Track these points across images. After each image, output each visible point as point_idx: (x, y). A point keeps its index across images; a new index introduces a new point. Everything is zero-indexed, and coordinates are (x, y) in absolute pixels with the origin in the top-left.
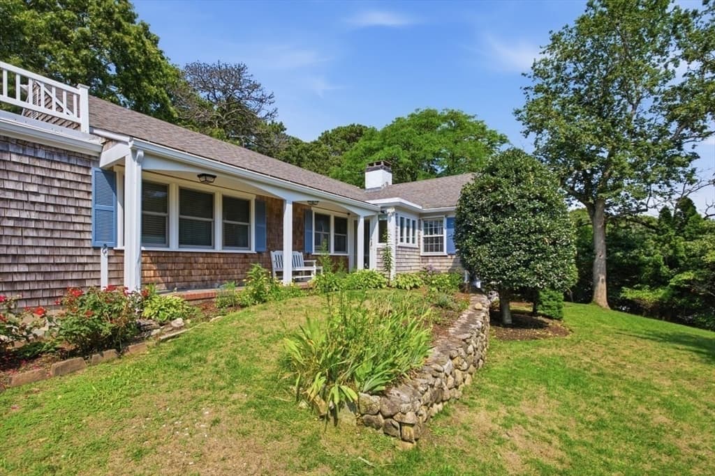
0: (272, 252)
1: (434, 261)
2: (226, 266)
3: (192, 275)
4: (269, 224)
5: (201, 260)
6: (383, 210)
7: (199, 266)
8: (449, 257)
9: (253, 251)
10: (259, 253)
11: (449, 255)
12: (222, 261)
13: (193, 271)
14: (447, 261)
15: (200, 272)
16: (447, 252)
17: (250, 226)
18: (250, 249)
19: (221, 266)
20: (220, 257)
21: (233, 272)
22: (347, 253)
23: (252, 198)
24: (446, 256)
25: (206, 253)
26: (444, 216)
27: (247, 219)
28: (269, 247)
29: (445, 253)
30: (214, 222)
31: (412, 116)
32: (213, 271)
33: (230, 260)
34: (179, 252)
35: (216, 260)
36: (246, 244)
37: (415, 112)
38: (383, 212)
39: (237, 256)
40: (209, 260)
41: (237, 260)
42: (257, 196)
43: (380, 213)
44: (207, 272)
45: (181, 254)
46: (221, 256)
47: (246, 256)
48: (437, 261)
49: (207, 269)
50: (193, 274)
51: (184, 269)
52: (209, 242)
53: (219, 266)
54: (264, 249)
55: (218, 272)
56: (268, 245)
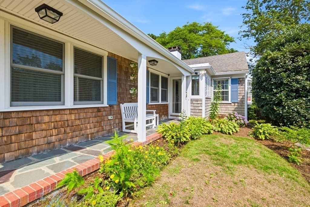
0: (121, 105)
1: (222, 106)
2: (78, 122)
3: (33, 139)
4: (119, 80)
5: (46, 119)
6: (196, 72)
7: (44, 126)
8: (233, 104)
9: (105, 104)
10: (111, 106)
11: (232, 103)
12: (73, 117)
13: (34, 134)
14: (232, 107)
15: (44, 133)
16: (231, 101)
17: (103, 80)
18: (103, 103)
19: (72, 123)
20: (70, 114)
21: (86, 127)
22: (168, 102)
23: (105, 55)
24: (231, 104)
25: (53, 110)
26: (230, 78)
27: (100, 75)
28: (119, 100)
29: (230, 102)
30: (64, 75)
31: (185, 26)
32: (63, 130)
33: (82, 115)
34: (11, 112)
35: (65, 117)
36: (98, 98)
37: (186, 24)
38: (196, 73)
39: (90, 111)
40: (58, 118)
41: (89, 115)
42: (109, 53)
43: (194, 74)
44: (54, 132)
45: (13, 115)
46: (73, 112)
47: (99, 110)
48: (223, 107)
49: (55, 128)
50: (34, 137)
51: (20, 133)
52: (58, 97)
53: (70, 124)
54: (115, 103)
55: (68, 130)
56: (118, 98)
